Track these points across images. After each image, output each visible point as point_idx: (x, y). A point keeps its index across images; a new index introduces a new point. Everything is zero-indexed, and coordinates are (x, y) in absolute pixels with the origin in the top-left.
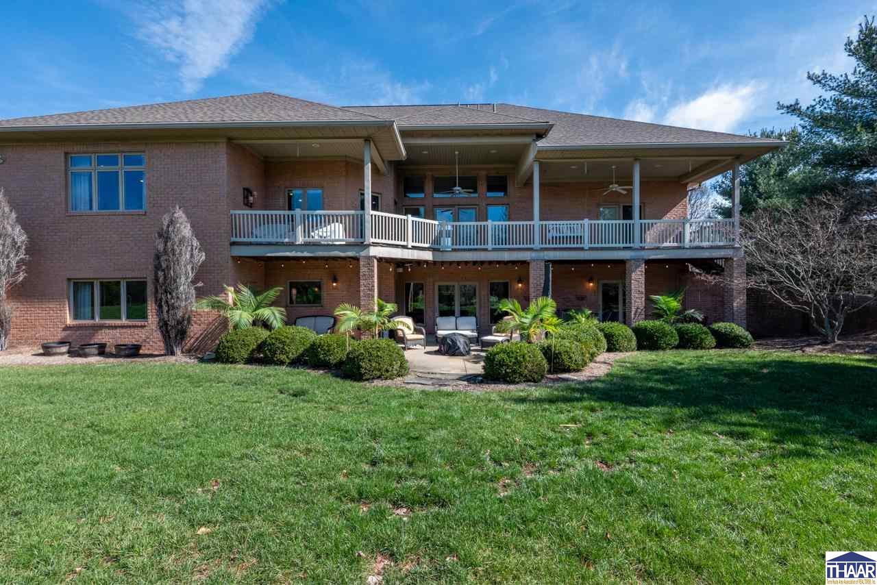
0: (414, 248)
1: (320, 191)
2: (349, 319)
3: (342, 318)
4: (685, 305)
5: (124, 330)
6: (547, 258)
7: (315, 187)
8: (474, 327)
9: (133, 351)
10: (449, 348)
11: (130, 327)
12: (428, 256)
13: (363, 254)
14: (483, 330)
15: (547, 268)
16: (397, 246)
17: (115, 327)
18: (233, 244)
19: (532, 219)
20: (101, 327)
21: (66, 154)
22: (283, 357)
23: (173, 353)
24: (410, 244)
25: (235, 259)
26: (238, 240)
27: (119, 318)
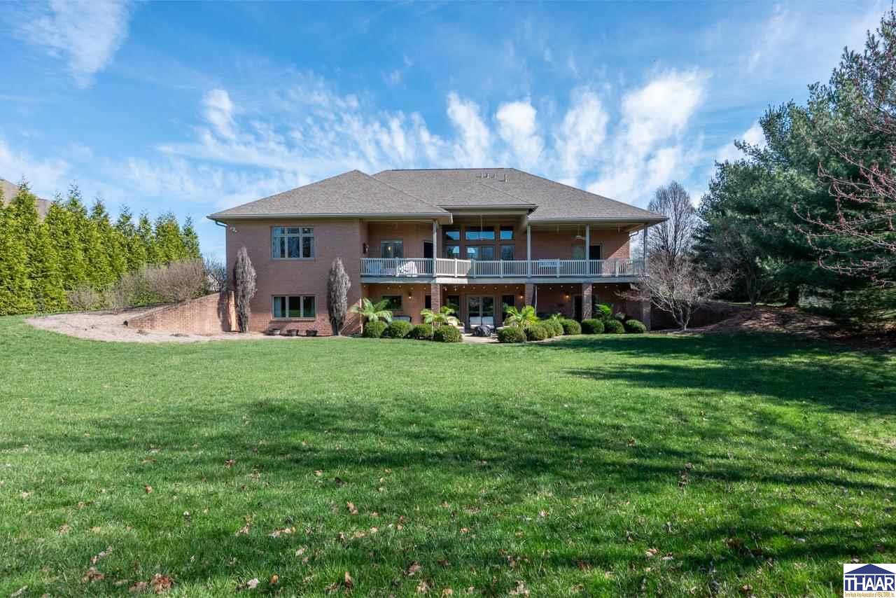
0: (458, 277)
1: (401, 242)
2: (430, 317)
3: (427, 316)
4: (615, 311)
5: (302, 323)
6: (535, 282)
7: (398, 240)
8: (492, 323)
9: (312, 333)
10: (479, 333)
11: (305, 321)
12: (465, 281)
13: (433, 282)
14: (497, 324)
15: (534, 288)
16: (449, 277)
17: (298, 321)
18: (362, 276)
19: (527, 259)
20: (290, 321)
21: (271, 227)
22: (400, 335)
23: (337, 334)
24: (456, 275)
25: (363, 284)
26: (364, 274)
27: (299, 316)
